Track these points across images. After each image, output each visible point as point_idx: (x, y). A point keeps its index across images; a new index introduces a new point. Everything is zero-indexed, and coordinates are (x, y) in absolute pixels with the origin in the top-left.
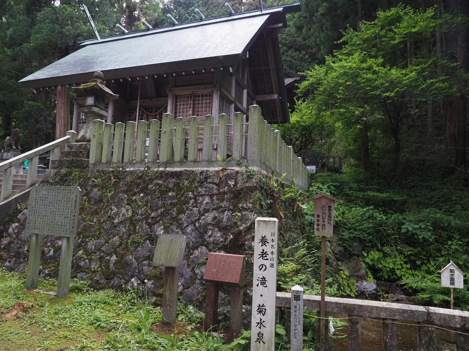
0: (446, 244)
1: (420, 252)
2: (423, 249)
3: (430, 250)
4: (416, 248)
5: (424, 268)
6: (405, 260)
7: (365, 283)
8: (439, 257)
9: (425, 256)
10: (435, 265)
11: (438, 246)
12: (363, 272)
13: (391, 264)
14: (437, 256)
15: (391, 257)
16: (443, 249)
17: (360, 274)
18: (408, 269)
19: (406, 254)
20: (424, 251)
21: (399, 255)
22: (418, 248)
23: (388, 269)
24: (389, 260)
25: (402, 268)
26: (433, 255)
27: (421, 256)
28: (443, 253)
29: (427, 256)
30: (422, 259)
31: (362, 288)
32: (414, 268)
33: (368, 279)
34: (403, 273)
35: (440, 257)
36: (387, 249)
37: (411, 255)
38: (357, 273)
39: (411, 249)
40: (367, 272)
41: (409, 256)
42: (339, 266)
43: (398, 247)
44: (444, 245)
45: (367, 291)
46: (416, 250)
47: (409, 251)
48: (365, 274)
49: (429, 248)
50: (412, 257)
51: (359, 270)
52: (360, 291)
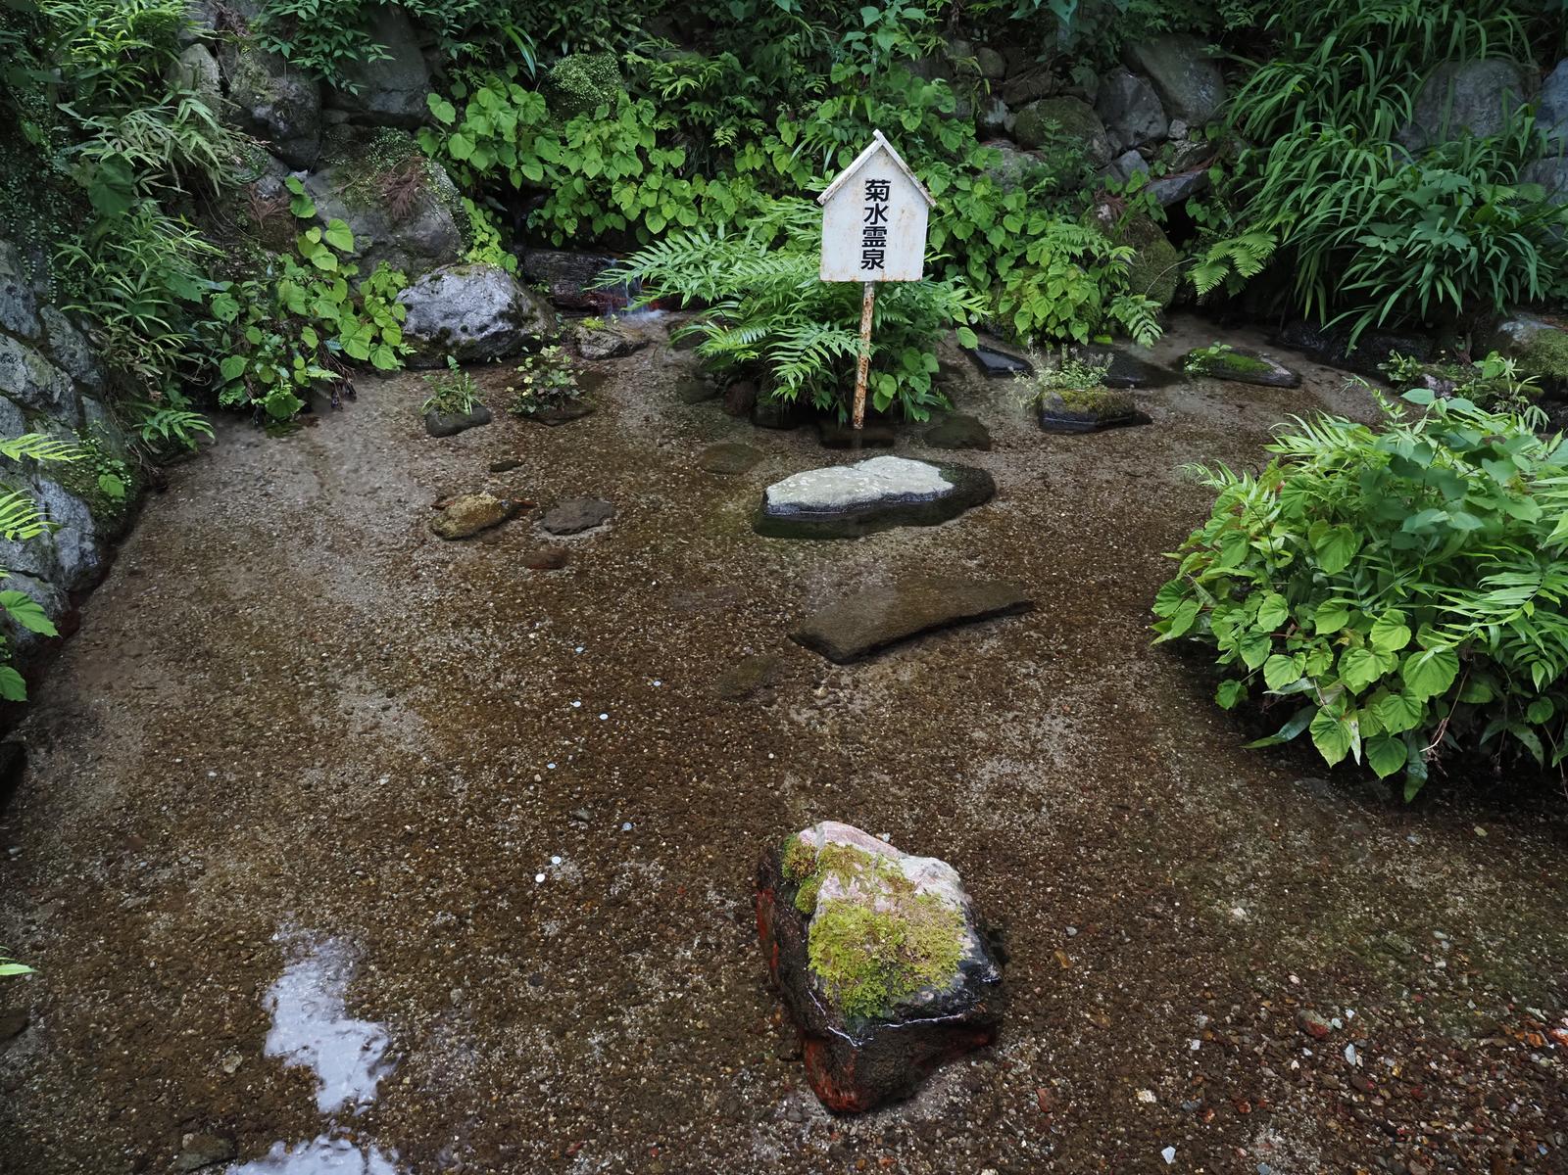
0: (851, 27)
1: (731, 77)
2: (745, 61)
3: (779, 62)
4: (713, 53)
5: (750, 160)
6: (661, 125)
7: (451, 284)
8: (818, 97)
9: (755, 95)
10: (799, 139)
11: (818, 37)
12: (437, 219)
13: (594, 154)
14: (811, 95)
15: (592, 114)
16: (837, 51)
17: (421, 234)
18: (676, 172)
19: (668, 90)
20: (752, 72)
21: (634, 97)
22: (725, 55)
23: (578, 183)
24: (580, 132)
25: (649, 168)
26: (793, 88)
27: (738, 99)
28: (840, 73)
29: (766, 97)
30: (740, 116)
31: (435, 314)
32: (702, 169)
33: (473, 254)
34: (649, 200)
35: (821, 98)
36: (571, 70)
37: (689, 94)
38: (409, 233)
39: (691, 59)
40: (460, 218)
41: (681, 101)
42: (298, 197)
43: (631, 57)
44: (844, 31)
45: (464, 330)
46: (714, 67)
47: (680, 72)
48: (452, 228)
49: (776, 49)
50: (693, 107)
51: (413, 213)
52: (429, 330)
